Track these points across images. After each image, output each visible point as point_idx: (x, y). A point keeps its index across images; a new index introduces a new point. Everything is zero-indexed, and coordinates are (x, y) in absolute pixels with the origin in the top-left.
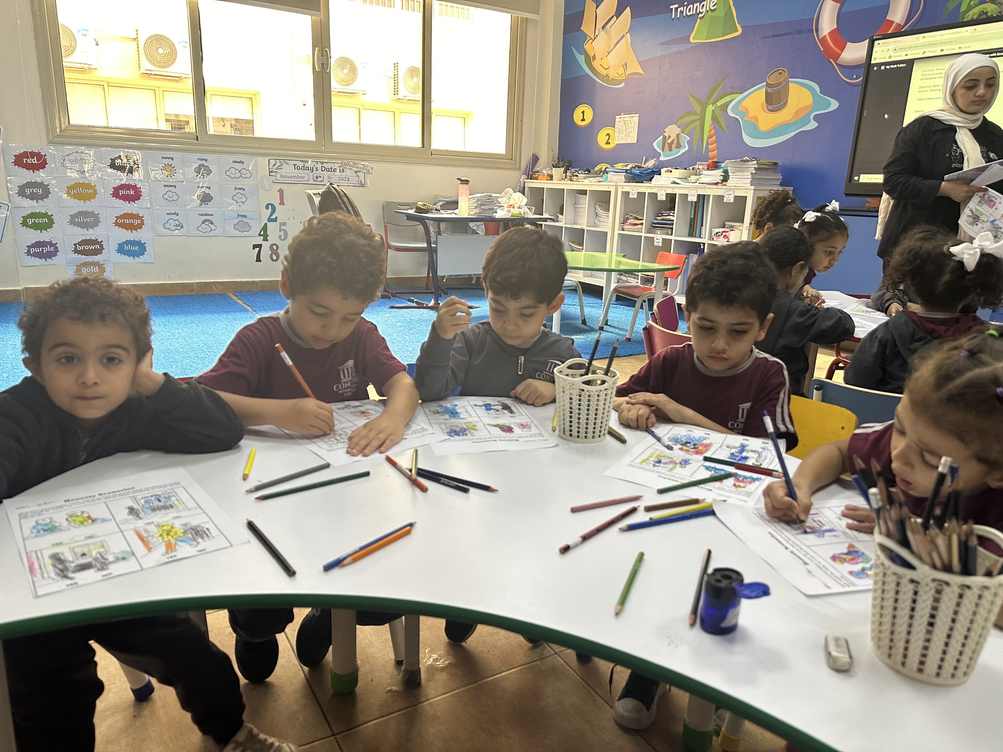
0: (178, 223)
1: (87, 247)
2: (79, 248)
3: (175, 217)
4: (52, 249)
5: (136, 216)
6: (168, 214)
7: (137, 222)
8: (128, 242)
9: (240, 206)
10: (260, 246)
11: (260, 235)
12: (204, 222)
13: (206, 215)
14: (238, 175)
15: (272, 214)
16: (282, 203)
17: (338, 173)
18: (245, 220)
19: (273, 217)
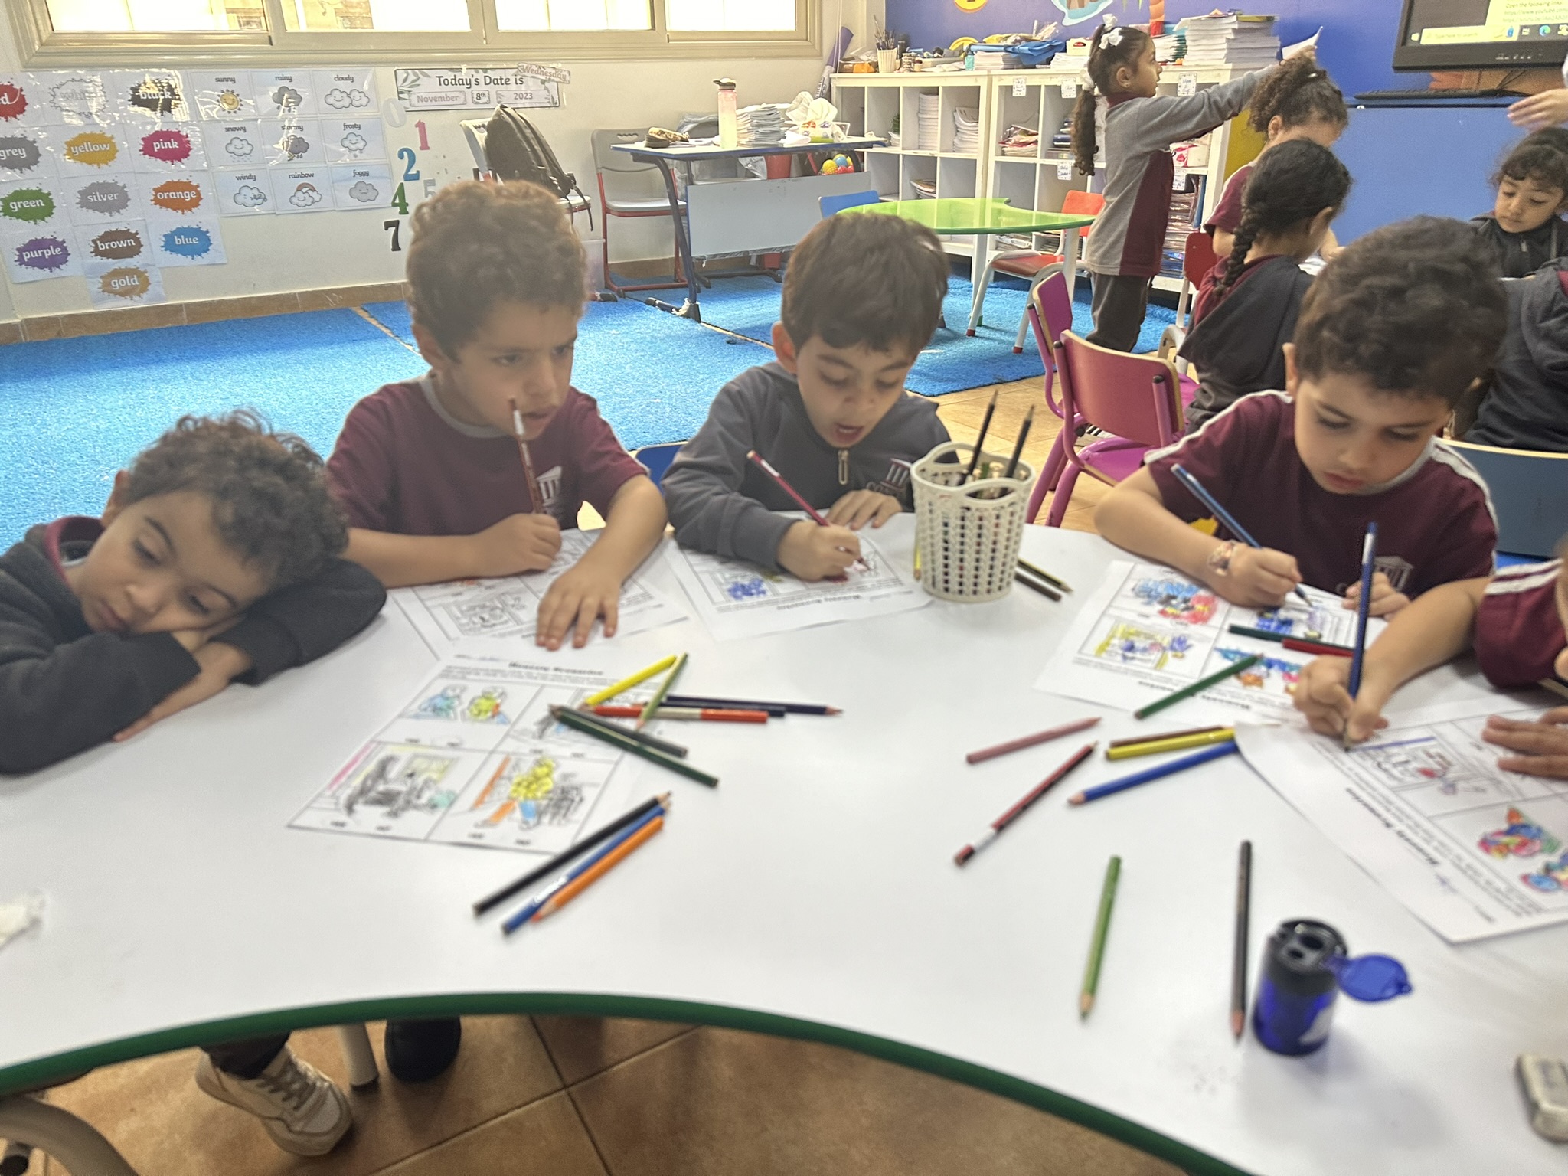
0: (257, 193)
1: (114, 245)
2: (102, 247)
3: (250, 182)
4: (58, 251)
5: (187, 186)
6: (238, 178)
7: (189, 196)
8: (180, 232)
9: (356, 156)
10: (395, 224)
11: (394, 205)
12: (299, 189)
13: (303, 176)
14: (347, 101)
15: (409, 168)
16: (425, 146)
17: (513, 86)
18: (367, 180)
19: (413, 172)
